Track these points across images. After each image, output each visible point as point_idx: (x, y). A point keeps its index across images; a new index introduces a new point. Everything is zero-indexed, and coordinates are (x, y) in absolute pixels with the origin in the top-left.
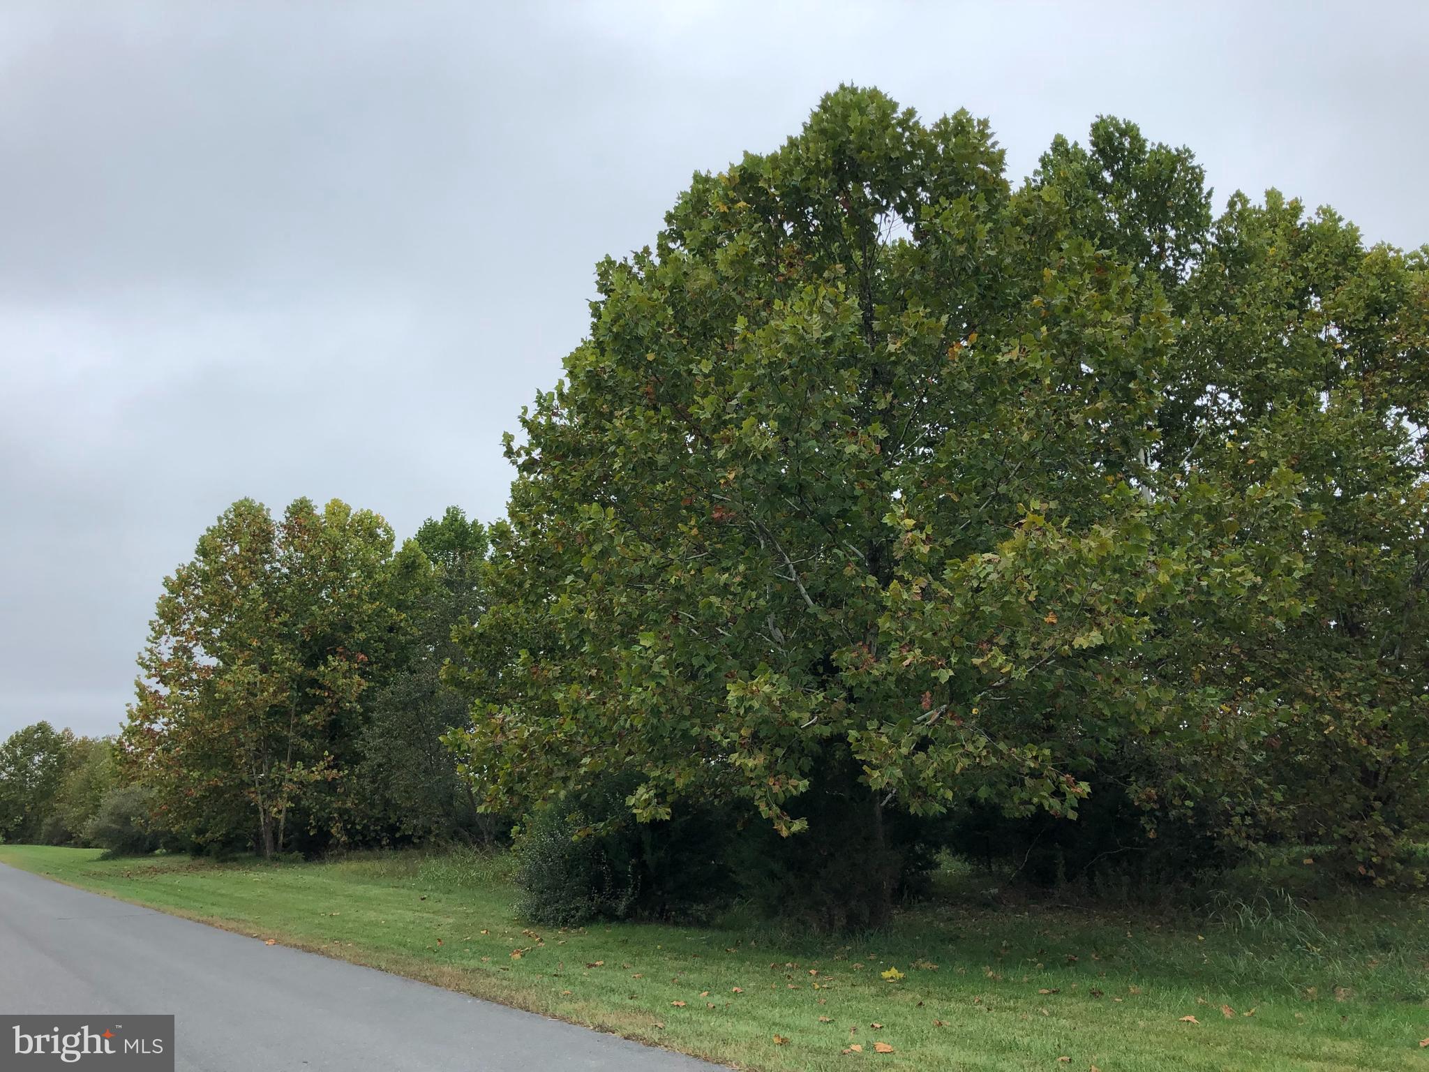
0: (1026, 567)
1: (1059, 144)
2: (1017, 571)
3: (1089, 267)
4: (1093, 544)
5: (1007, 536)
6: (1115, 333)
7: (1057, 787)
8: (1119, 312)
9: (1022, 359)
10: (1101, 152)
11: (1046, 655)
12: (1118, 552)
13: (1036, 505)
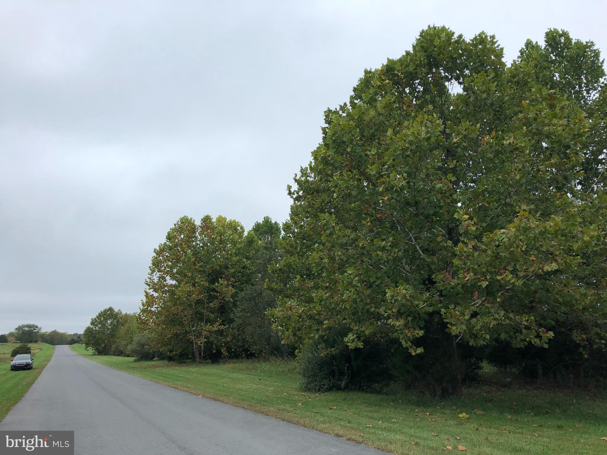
0: (520, 235)
1: (529, 44)
2: (517, 237)
3: (545, 99)
4: (552, 224)
5: (511, 222)
6: (559, 128)
7: (538, 334)
8: (561, 118)
9: (515, 142)
10: (550, 45)
11: (531, 275)
12: (564, 227)
13: (524, 207)
